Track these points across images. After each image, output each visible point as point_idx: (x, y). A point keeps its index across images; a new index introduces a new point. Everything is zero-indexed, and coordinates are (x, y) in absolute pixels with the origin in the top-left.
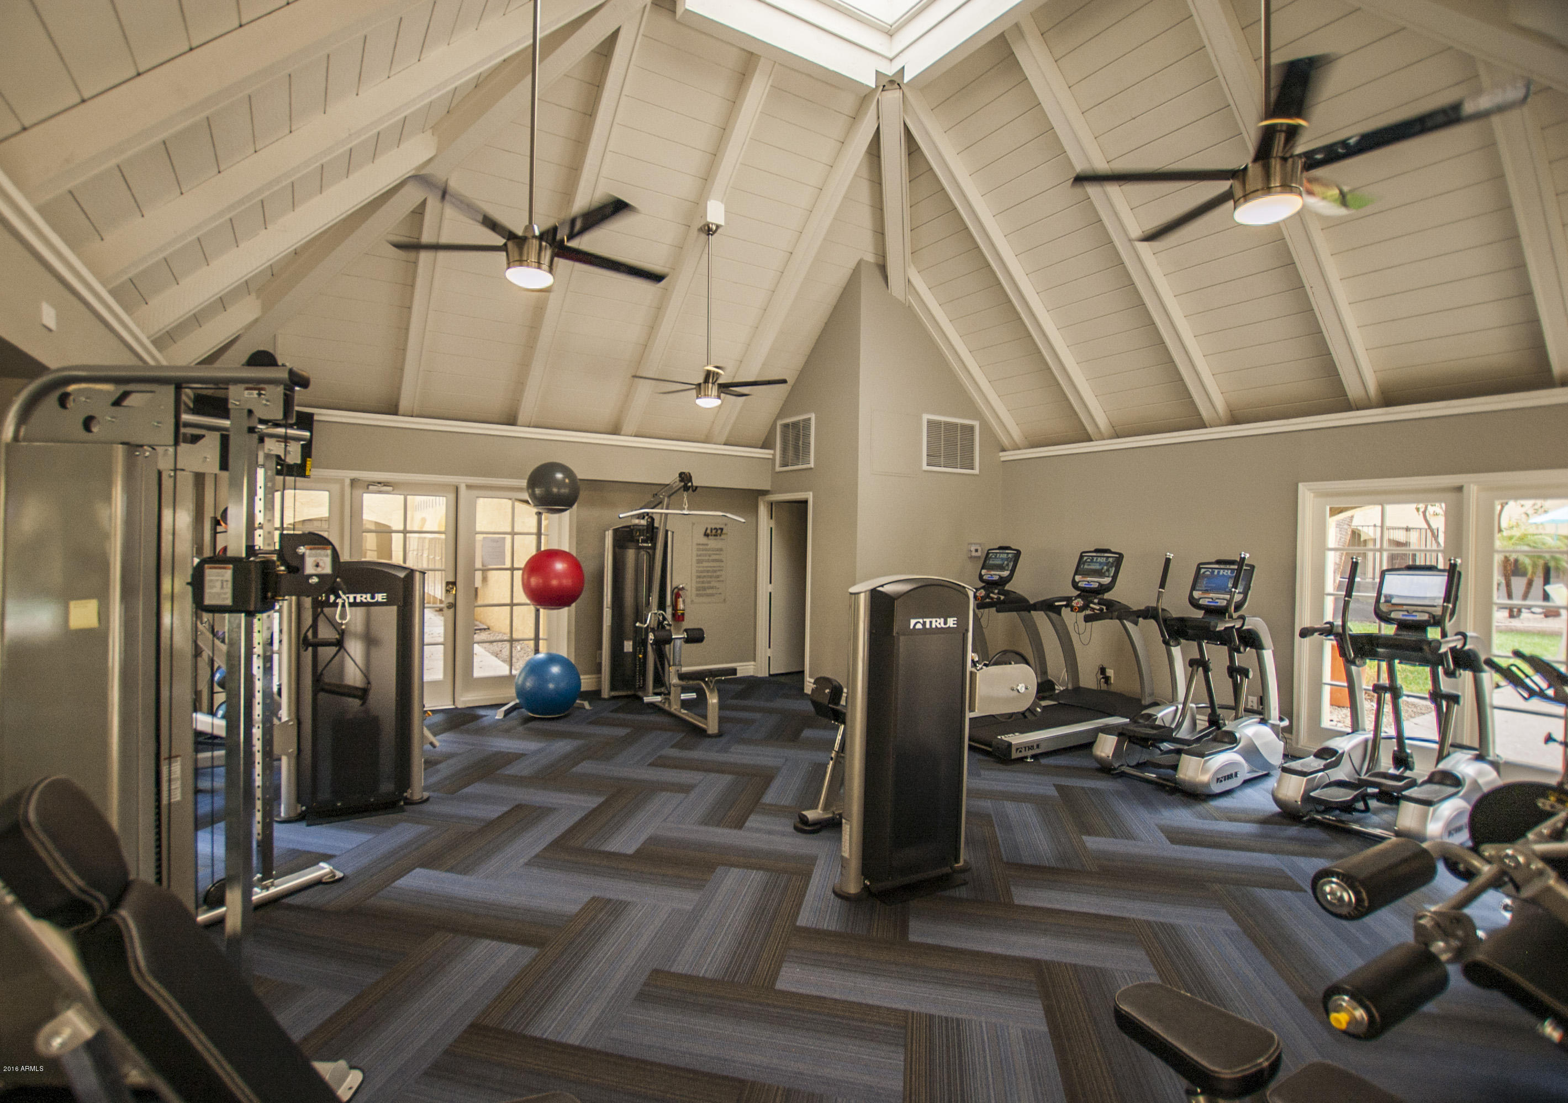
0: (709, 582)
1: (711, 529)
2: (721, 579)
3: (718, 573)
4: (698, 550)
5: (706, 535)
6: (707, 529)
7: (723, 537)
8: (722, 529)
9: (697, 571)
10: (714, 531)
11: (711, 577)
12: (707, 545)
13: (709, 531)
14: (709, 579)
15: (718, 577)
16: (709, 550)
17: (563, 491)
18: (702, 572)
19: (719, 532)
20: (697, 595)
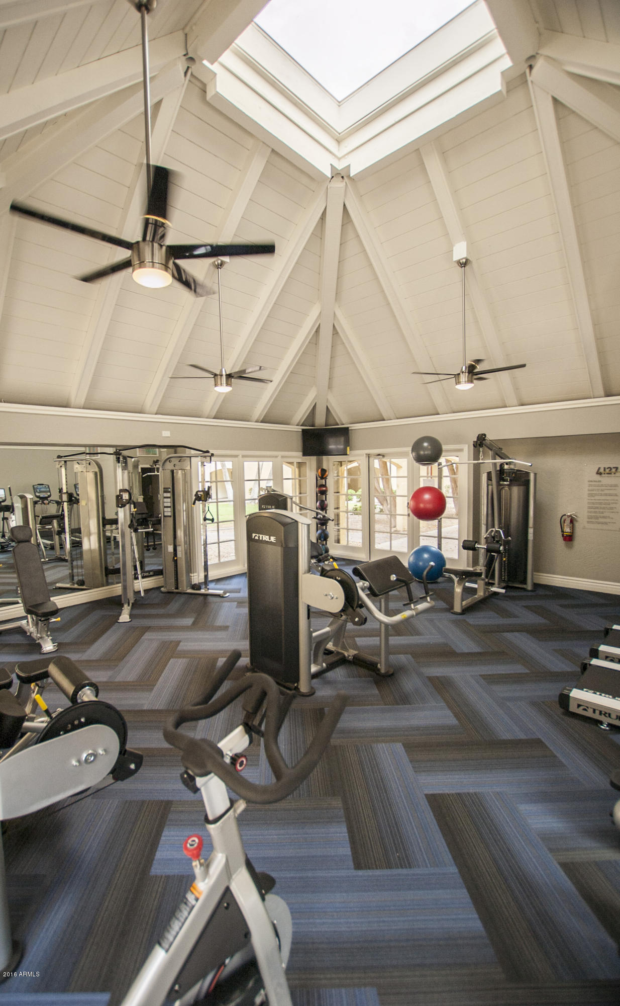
0: (602, 513)
1: (605, 468)
2: (615, 510)
3: (612, 506)
4: (590, 486)
5: (599, 473)
6: (599, 468)
7: (617, 474)
8: (617, 468)
9: (589, 503)
10: (607, 471)
11: (604, 508)
12: (600, 481)
13: (602, 470)
14: (601, 510)
15: (612, 508)
16: (602, 486)
17: (426, 453)
18: (593, 503)
19: (614, 470)
20: (588, 522)
